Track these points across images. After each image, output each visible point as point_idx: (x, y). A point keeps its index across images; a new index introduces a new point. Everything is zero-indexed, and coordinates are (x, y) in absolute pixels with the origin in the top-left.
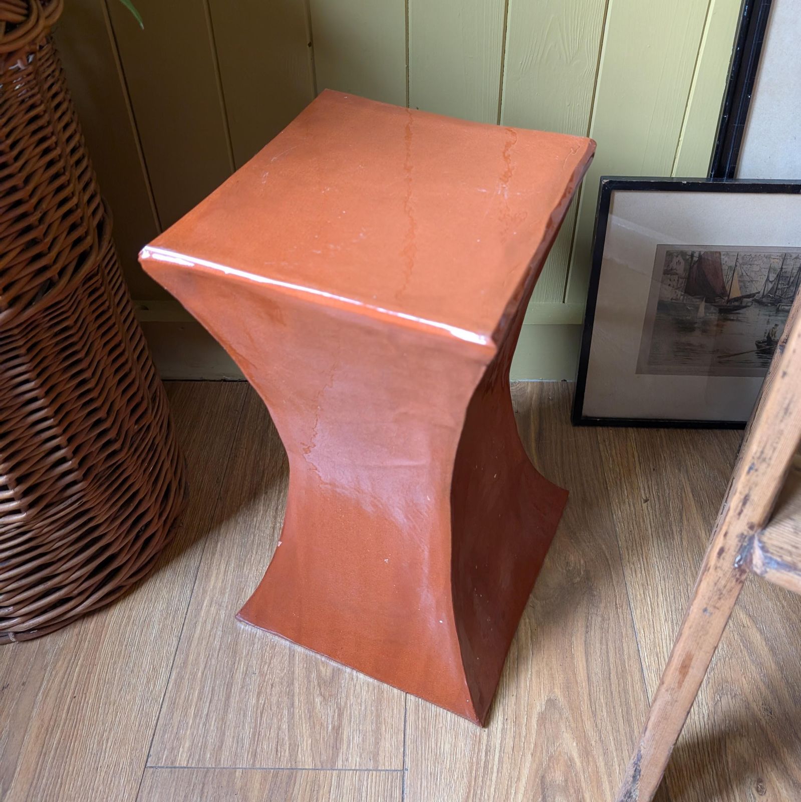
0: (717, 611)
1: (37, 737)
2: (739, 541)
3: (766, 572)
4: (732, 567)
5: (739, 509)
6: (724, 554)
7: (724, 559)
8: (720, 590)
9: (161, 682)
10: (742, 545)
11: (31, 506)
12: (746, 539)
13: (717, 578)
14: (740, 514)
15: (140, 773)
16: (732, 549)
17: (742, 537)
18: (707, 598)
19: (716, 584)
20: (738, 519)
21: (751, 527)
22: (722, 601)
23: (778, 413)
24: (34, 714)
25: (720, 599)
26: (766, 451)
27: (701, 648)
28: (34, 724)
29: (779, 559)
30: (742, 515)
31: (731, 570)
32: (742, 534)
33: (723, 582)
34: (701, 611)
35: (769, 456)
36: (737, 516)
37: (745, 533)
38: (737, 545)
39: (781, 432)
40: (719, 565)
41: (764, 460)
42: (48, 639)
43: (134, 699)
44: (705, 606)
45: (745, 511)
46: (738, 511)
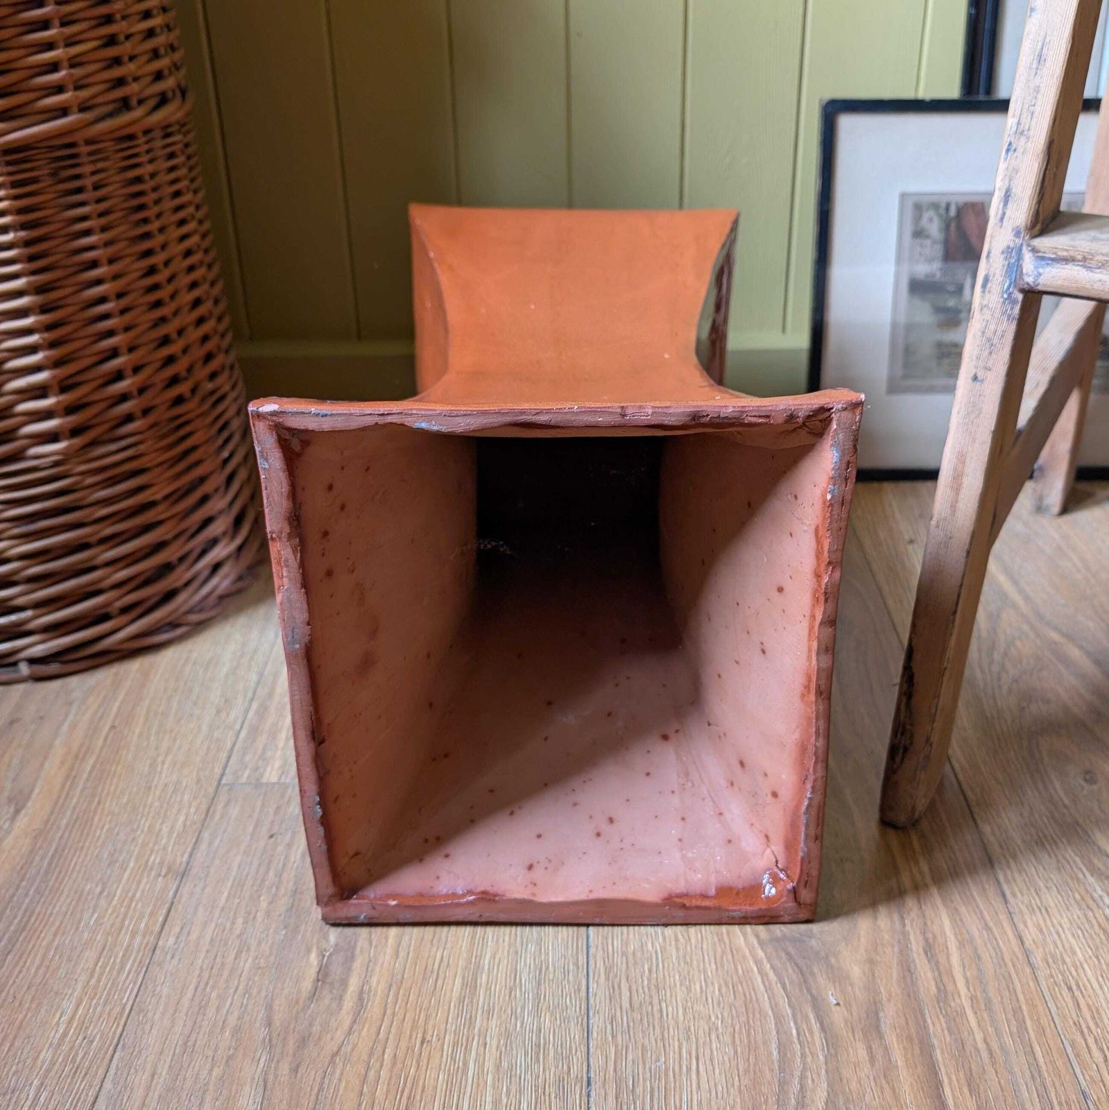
0: (989, 373)
1: (62, 763)
2: (1006, 258)
3: (1040, 274)
4: (1002, 300)
5: (1000, 212)
6: (989, 285)
7: (989, 292)
8: (989, 340)
9: (235, 713)
10: (1009, 264)
11: (75, 432)
12: (1013, 253)
13: (984, 324)
14: (1002, 219)
15: (211, 790)
16: (998, 272)
17: (1008, 251)
18: (975, 358)
19: (983, 332)
20: (1001, 227)
21: (1017, 234)
22: (994, 356)
23: (1031, 64)
24: (58, 742)
25: (991, 353)
26: (1023, 121)
27: (974, 440)
28: (58, 751)
29: (1053, 256)
30: (1005, 219)
31: (1000, 306)
32: (1008, 247)
33: (992, 327)
34: (970, 381)
35: (1027, 127)
36: (1000, 224)
37: (1012, 245)
38: (1004, 266)
39: (1037, 90)
40: (985, 302)
41: (1022, 133)
42: (74, 681)
43: (200, 727)
44: (973, 373)
45: (1008, 213)
46: (999, 216)
